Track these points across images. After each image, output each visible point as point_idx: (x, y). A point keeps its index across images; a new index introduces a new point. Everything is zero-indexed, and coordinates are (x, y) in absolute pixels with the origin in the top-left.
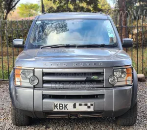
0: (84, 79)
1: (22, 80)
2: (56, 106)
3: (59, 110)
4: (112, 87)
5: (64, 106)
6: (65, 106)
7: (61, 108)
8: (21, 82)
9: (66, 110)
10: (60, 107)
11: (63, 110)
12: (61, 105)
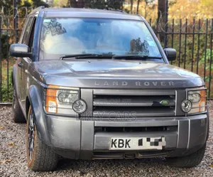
0: (150, 104)
1: (59, 106)
2: (113, 143)
3: (118, 148)
4: (184, 116)
5: (125, 143)
6: (127, 143)
7: (121, 145)
8: (57, 108)
9: (128, 148)
10: (119, 143)
11: (124, 148)
12: (121, 142)
